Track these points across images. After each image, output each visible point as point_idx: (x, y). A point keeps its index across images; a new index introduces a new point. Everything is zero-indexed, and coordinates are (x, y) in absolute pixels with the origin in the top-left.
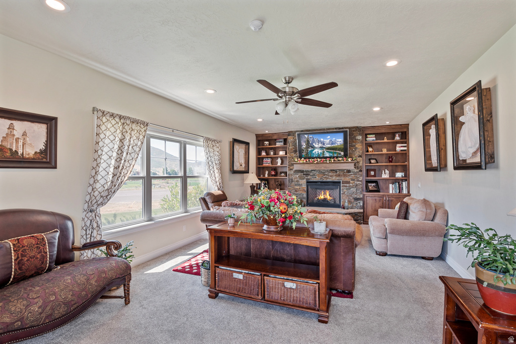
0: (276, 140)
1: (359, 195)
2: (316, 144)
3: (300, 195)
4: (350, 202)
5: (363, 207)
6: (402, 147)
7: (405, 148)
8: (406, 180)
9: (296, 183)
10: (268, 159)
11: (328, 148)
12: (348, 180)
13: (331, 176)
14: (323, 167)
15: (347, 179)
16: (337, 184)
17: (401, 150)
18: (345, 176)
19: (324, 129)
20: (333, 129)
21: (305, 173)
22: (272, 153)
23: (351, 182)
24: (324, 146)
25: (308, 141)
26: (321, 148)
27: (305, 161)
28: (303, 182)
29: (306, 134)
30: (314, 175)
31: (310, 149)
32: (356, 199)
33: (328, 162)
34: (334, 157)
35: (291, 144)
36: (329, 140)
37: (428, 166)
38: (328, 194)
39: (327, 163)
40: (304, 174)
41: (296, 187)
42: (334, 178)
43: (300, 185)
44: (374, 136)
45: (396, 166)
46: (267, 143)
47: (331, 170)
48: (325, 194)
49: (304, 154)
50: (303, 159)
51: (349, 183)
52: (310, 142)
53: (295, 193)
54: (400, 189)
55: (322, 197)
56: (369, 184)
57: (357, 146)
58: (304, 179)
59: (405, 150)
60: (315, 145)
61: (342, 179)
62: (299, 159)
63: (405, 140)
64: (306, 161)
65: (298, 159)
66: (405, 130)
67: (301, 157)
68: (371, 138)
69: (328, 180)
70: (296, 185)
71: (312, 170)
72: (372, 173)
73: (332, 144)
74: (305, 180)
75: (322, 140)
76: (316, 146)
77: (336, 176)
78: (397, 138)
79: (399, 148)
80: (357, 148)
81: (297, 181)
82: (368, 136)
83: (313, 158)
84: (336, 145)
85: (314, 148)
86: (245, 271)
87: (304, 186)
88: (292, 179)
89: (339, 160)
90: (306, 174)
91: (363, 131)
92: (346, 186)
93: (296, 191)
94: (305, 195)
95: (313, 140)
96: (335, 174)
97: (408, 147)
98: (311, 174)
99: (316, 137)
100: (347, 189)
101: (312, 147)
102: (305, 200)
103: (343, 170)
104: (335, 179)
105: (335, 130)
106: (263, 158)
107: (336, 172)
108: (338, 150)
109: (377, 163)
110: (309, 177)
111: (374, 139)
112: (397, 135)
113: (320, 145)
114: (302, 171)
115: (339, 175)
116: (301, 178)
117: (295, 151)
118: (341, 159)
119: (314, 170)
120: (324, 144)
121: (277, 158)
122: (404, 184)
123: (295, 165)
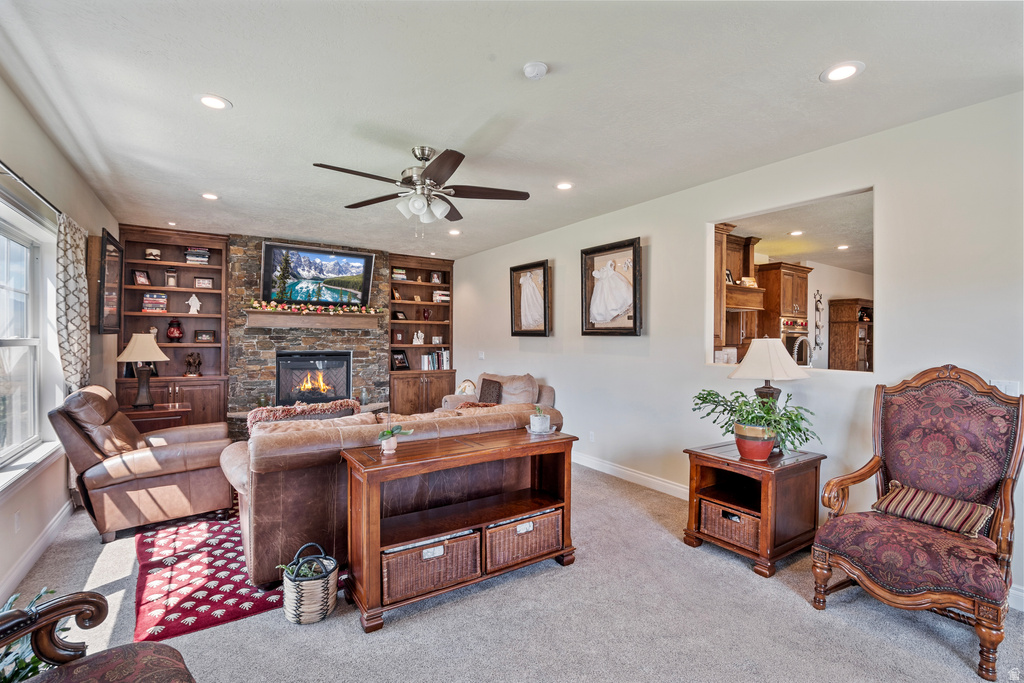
0: (186, 248)
1: (383, 377)
2: (303, 270)
3: (261, 384)
4: (369, 391)
5: (390, 398)
6: (443, 295)
7: (447, 298)
8: (446, 349)
9: (252, 358)
10: (159, 297)
11: (330, 282)
12: (365, 350)
13: (332, 342)
14: (316, 323)
15: (364, 347)
16: (344, 356)
17: (443, 301)
18: (359, 341)
19: (319, 245)
20: (338, 247)
21: (274, 334)
22: (172, 282)
23: (370, 352)
24: (322, 276)
25: (287, 262)
26: (315, 279)
27: (279, 309)
28: (270, 355)
29: (284, 248)
30: (296, 339)
31: (289, 281)
32: (379, 384)
33: (331, 313)
34: (342, 305)
35: (237, 265)
36: (332, 263)
37: (516, 329)
38: (321, 379)
39: (329, 315)
40: (271, 338)
41: (252, 367)
42: (338, 345)
43: (264, 362)
44: (404, 272)
45: (431, 325)
46: (156, 252)
47: (333, 330)
48: (314, 378)
49: (276, 291)
50: (273, 303)
51: (366, 354)
52: (292, 265)
53: (249, 380)
54: (440, 363)
55: (308, 386)
56: (396, 357)
57: (381, 287)
58: (271, 348)
59: (447, 301)
60: (301, 272)
61: (352, 348)
62: (264, 303)
63: (447, 285)
64: (283, 309)
65: (259, 303)
66: (448, 270)
67: (267, 298)
68: (400, 276)
69: (327, 350)
70: (250, 362)
71: (291, 329)
72: (399, 337)
73: (340, 272)
74: (274, 350)
75: (318, 261)
76: (304, 274)
77: (342, 341)
78: (436, 280)
79: (438, 297)
80: (380, 290)
81: (254, 353)
82: (395, 271)
83: (299, 303)
84: (349, 275)
85: (298, 277)
86: (446, 537)
87: (272, 364)
88: (240, 350)
89: (352, 311)
90: (277, 338)
91: (391, 260)
92: (361, 362)
93: (251, 376)
94: (273, 385)
95: (299, 259)
96: (340, 338)
97: (451, 296)
98: (289, 337)
99: (304, 257)
100: (362, 367)
101: (295, 277)
102: (273, 396)
103: (355, 331)
104: (340, 347)
105: (341, 251)
106: (142, 293)
107: (343, 333)
108: (353, 288)
109: (406, 319)
110: (283, 344)
111: (405, 277)
112: (435, 276)
113: (313, 273)
114: (267, 331)
115: (348, 341)
116: (264, 346)
117: (250, 284)
118: (356, 308)
119: (296, 329)
120: (321, 271)
121: (189, 295)
122: (445, 354)
123: (252, 317)
